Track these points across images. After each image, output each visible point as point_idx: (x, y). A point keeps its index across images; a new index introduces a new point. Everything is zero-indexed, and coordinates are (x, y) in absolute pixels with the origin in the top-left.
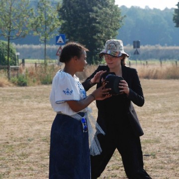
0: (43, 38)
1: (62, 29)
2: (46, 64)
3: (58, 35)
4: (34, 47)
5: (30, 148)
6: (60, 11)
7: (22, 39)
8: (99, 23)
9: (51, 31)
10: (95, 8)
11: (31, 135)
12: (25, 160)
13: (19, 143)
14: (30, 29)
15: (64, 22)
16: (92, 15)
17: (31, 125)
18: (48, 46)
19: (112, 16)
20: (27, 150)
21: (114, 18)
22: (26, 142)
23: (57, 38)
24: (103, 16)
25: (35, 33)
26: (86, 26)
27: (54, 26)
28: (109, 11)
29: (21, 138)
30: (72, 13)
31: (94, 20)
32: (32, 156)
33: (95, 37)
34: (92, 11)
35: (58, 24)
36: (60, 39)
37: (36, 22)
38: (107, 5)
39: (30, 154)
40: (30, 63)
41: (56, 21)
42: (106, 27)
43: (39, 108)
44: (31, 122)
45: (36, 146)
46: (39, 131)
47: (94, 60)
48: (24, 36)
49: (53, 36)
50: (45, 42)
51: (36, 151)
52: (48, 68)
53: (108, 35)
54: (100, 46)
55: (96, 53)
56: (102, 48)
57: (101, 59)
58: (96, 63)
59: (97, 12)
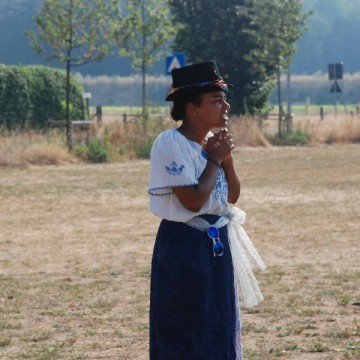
0: (138, 61)
1: (177, 41)
2: (145, 116)
3: (169, 54)
4: (122, 80)
5: (115, 290)
6: (175, 4)
7: (97, 64)
8: (255, 27)
9: (156, 46)
11: (117, 265)
12: (105, 316)
13: (92, 280)
14: (113, 42)
15: (181, 26)
16: (241, 11)
17: (117, 244)
18: (149, 79)
19: (283, 13)
20: (108, 296)
21: (287, 17)
22: (106, 278)
23: (169, 60)
24: (263, 13)
25: (122, 52)
26: (227, 34)
27: (161, 36)
28: (276, 2)
29: (97, 271)
30: (199, 7)
31: (245, 21)
32: (119, 308)
33: (248, 58)
34: (241, 2)
35: (169, 31)
36: (175, 63)
37: (126, 27)
39: (115, 302)
40: (112, 115)
41: (166, 24)
42: (271, 36)
43: (131, 209)
44: (118, 236)
45: (128, 287)
46: (134, 255)
47: (245, 106)
48: (100, 58)
49: (159, 56)
50: (144, 70)
51: (129, 298)
52: (151, 124)
53: (275, 52)
54: (258, 76)
55: (251, 91)
56: (263, 80)
57: (260, 104)
58: (252, 113)
59: (251, 5)
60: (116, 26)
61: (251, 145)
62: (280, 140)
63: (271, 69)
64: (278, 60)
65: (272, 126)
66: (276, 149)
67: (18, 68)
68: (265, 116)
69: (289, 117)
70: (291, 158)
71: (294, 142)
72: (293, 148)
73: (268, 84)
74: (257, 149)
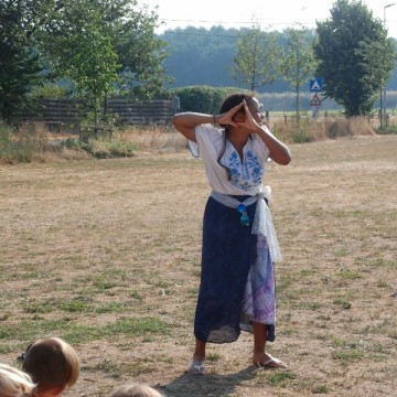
0: (294, 84)
1: (317, 71)
2: (298, 117)
3: (313, 79)
4: (278, 95)
5: (297, 223)
6: (316, 48)
7: (270, 86)
8: (366, 62)
9: (305, 74)
10: (361, 43)
11: (295, 208)
12: (294, 240)
13: (281, 217)
14: (279, 72)
15: (321, 61)
16: (357, 52)
17: (291, 195)
18: (302, 94)
19: (384, 52)
20: (295, 227)
21: (387, 55)
22: (291, 217)
23: (312, 83)
24: (372, 53)
25: (285, 78)
26: (349, 66)
27: (308, 68)
28: (379, 46)
29: (283, 212)
30: (331, 50)
31: (360, 58)
32: (302, 234)
33: (361, 80)
34: (357, 46)
35: (314, 65)
36: (316, 84)
37: (287, 63)
38: (377, 38)
39: (299, 231)
40: (276, 116)
41: (311, 61)
42: (376, 67)
44: (291, 191)
45: (304, 222)
46: (303, 202)
47: (360, 111)
48: (272, 82)
49: (307, 80)
50: (297, 89)
51: (307, 228)
52: (302, 121)
53: (379, 76)
54: (367, 91)
55: (363, 101)
56: (371, 94)
57: (368, 109)
58: (364, 114)
59: (364, 48)
60: (281, 62)
61: (363, 134)
62: (382, 130)
63: (376, 87)
64: (380, 82)
65: (376, 123)
66: (379, 136)
67: (220, 89)
68: (372, 116)
69: (387, 117)
70: (390, 142)
71: (390, 132)
72: (390, 136)
73: (375, 96)
74: (367, 137)
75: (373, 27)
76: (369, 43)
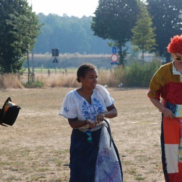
8: (16, 30)
10: (11, 15)
16: (9, 22)
19: (29, 24)
21: (32, 26)
24: (20, 24)
26: (2, 33)
28: (26, 18)
31: (11, 27)
33: (13, 45)
34: (9, 18)
38: (23, 12)
42: (24, 35)
47: (12, 69)
53: (26, 42)
54: (17, 54)
55: (14, 61)
56: (20, 56)
57: (19, 68)
58: (15, 72)
59: (13, 19)
61: (14, 88)
62: (29, 85)
63: (24, 51)
64: (27, 47)
65: (25, 78)
66: (27, 89)
68: (22, 74)
69: (33, 74)
70: (34, 94)
71: (36, 86)
72: (35, 89)
73: (23, 58)
74: (17, 90)
75: (20, 4)
76: (17, 16)
